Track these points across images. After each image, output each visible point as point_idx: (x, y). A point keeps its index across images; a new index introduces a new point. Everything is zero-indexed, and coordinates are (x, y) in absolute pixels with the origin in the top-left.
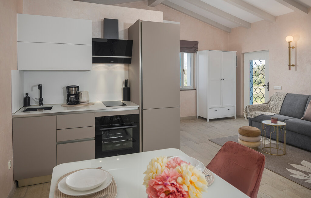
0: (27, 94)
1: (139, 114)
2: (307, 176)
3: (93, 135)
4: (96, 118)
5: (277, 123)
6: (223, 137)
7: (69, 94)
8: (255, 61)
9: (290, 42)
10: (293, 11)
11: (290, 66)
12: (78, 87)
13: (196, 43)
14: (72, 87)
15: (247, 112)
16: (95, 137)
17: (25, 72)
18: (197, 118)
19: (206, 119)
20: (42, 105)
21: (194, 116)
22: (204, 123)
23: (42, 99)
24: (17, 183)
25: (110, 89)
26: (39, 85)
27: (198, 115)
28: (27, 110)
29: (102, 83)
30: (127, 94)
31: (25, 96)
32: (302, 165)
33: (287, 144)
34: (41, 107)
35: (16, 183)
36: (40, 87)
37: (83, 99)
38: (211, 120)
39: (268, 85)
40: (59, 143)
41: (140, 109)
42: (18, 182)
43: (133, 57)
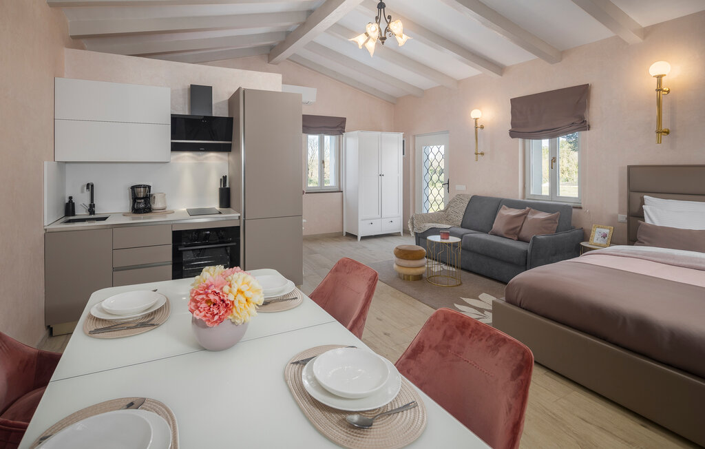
0: (71, 198)
1: (239, 227)
2: (480, 314)
3: (169, 258)
4: (174, 233)
5: (448, 239)
6: (375, 262)
7: (135, 198)
8: (431, 147)
9: (477, 119)
10: (481, 73)
11: (477, 154)
12: (149, 187)
13: (343, 120)
14: (139, 186)
15: (413, 224)
16: (171, 260)
17: (67, 165)
18: (344, 234)
19: (355, 237)
20: (94, 214)
21: (340, 233)
22: (352, 243)
23: (94, 205)
24: (50, 330)
25: (201, 191)
26: (88, 185)
27: (345, 231)
28: (69, 221)
29: (187, 182)
30: (226, 197)
31: (67, 201)
32: (479, 300)
33: (462, 269)
34: (92, 216)
35: (48, 331)
36: (90, 187)
37: (157, 204)
38: (363, 238)
39: (448, 183)
40: (115, 269)
41: (242, 218)
42: (52, 328)
43: (234, 143)
